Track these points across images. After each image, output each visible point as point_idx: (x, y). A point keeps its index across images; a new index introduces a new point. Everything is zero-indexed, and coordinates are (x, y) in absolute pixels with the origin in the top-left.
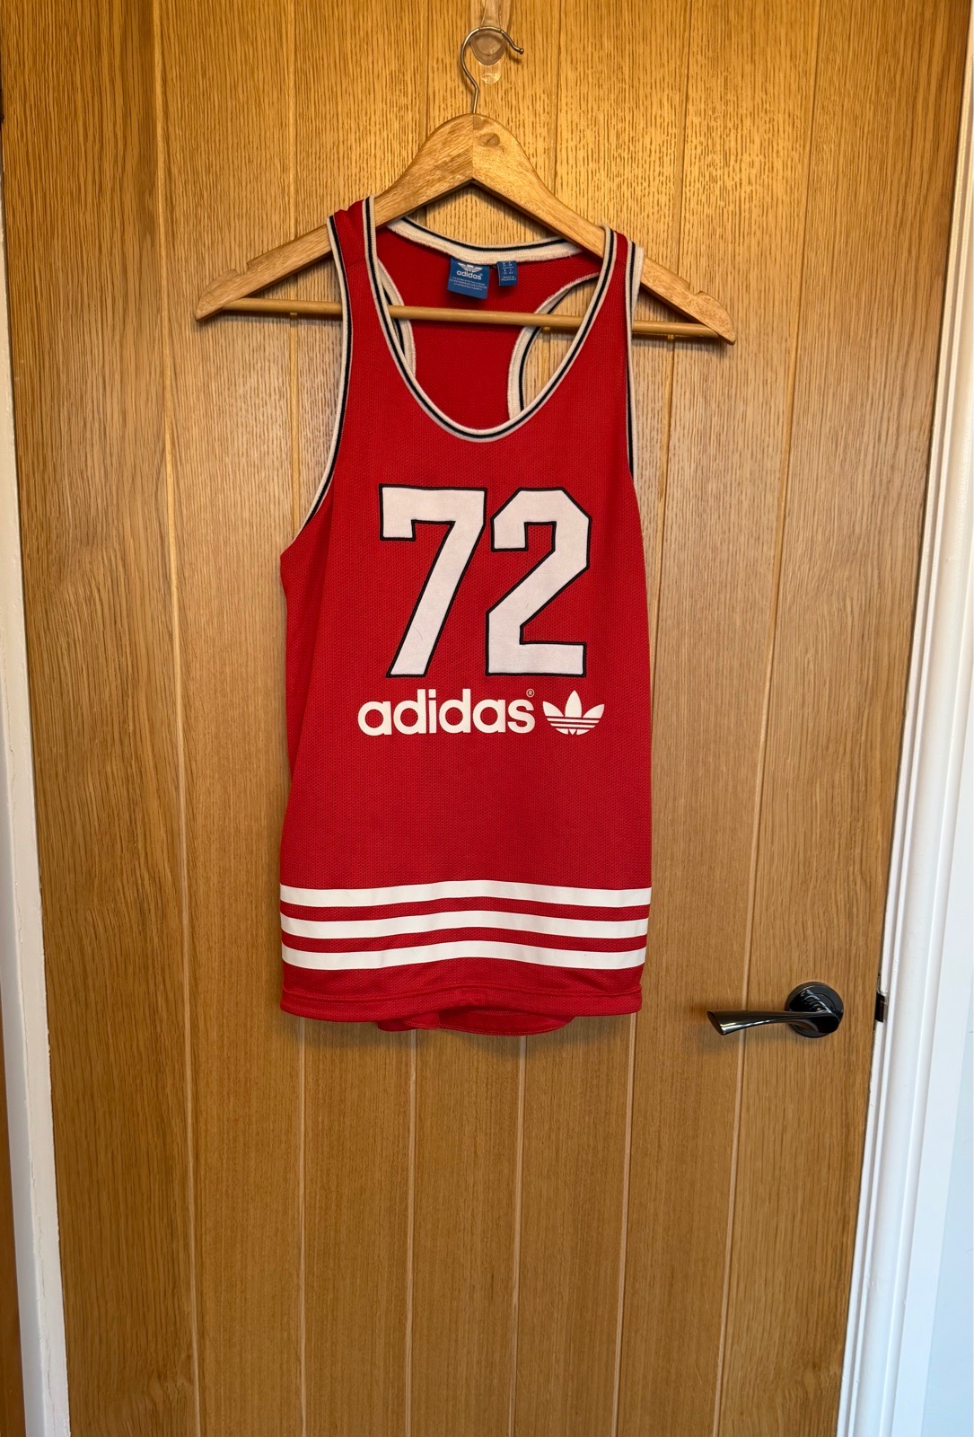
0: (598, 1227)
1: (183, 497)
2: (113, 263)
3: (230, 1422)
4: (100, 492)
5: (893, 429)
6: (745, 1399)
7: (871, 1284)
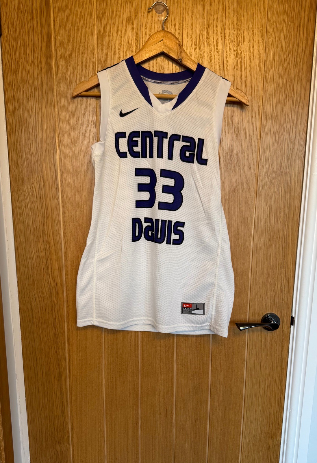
0: (201, 393)
1: (62, 157)
2: (38, 80)
3: (82, 457)
4: (35, 156)
5: (294, 132)
6: (250, 448)
7: (290, 410)
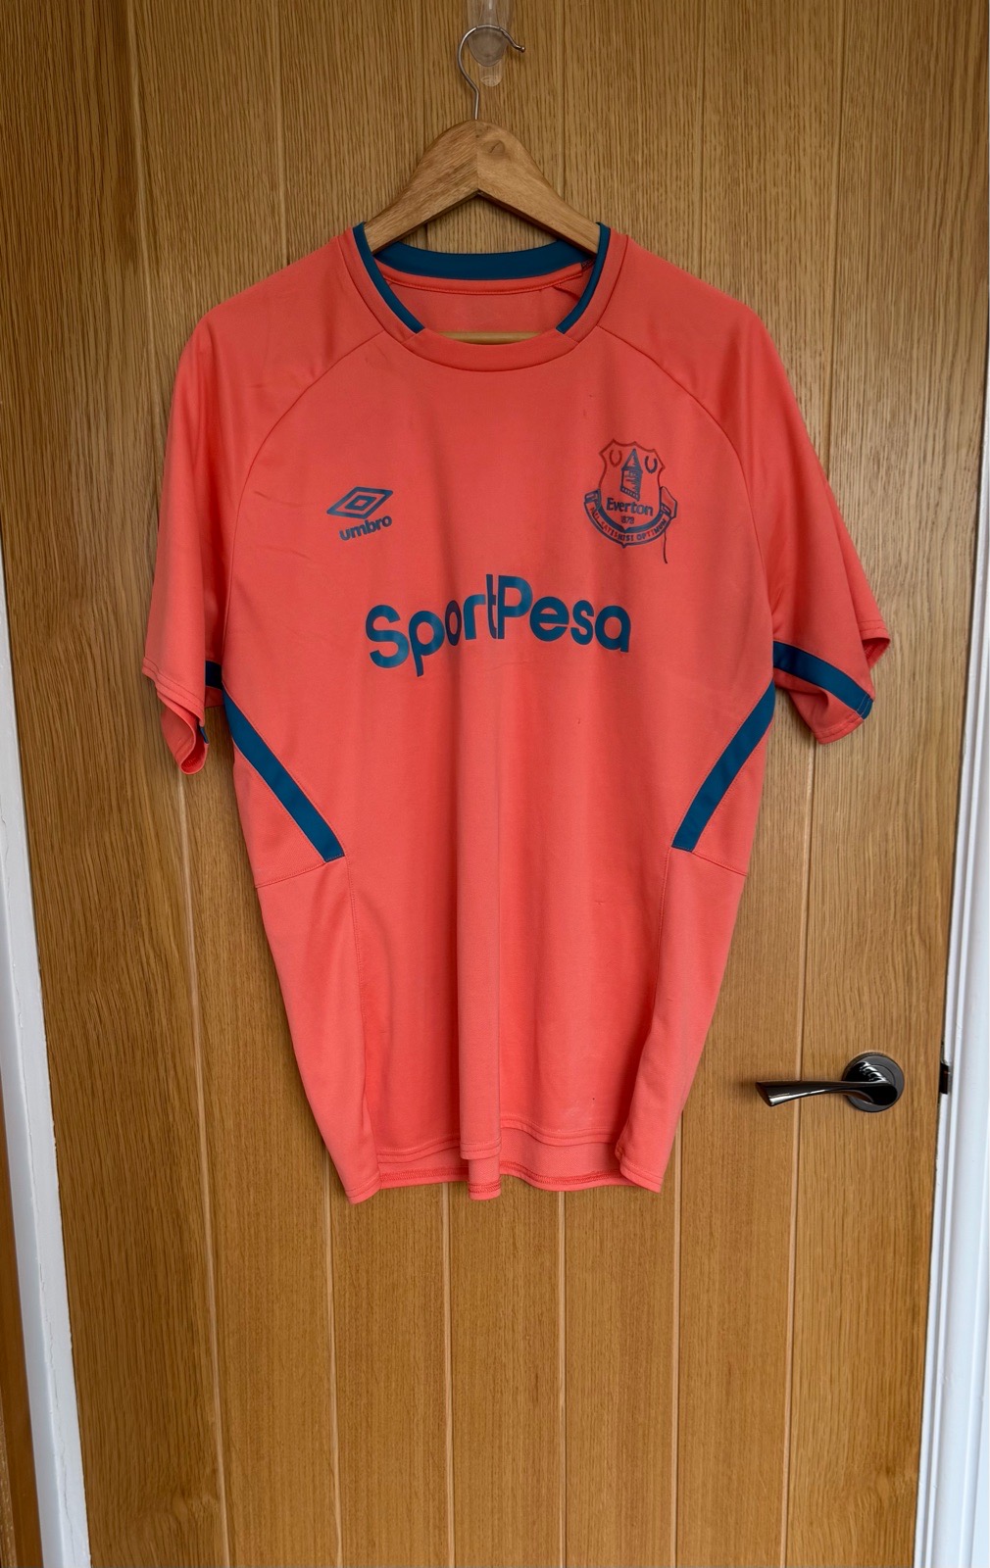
4: (88, 540)
5: (939, 447)
6: (814, 1508)
7: (945, 1377)
